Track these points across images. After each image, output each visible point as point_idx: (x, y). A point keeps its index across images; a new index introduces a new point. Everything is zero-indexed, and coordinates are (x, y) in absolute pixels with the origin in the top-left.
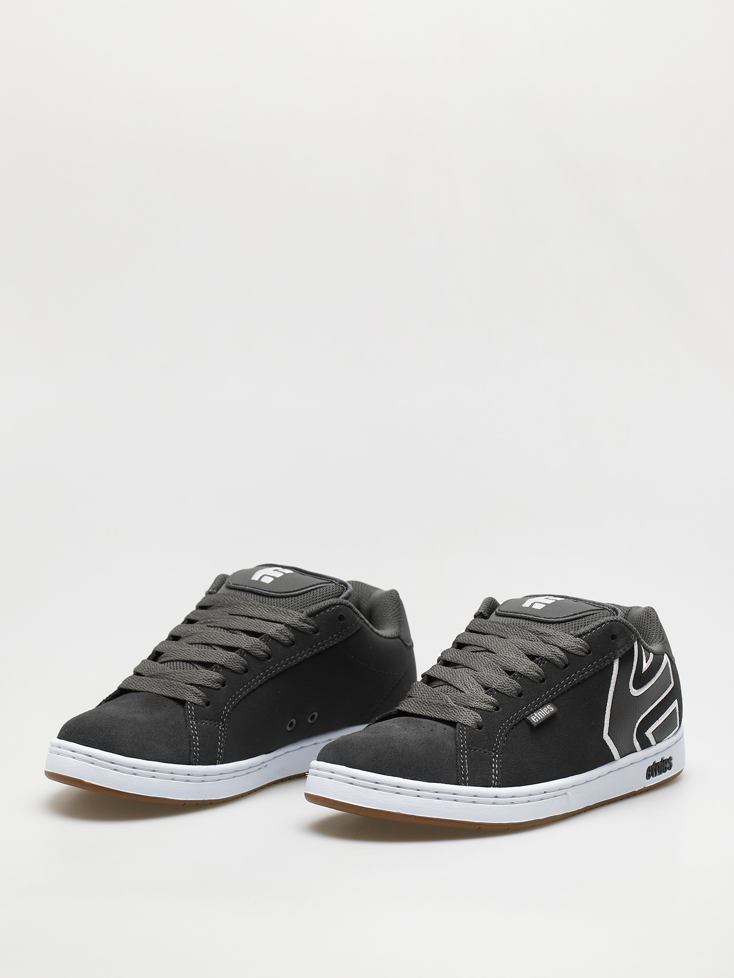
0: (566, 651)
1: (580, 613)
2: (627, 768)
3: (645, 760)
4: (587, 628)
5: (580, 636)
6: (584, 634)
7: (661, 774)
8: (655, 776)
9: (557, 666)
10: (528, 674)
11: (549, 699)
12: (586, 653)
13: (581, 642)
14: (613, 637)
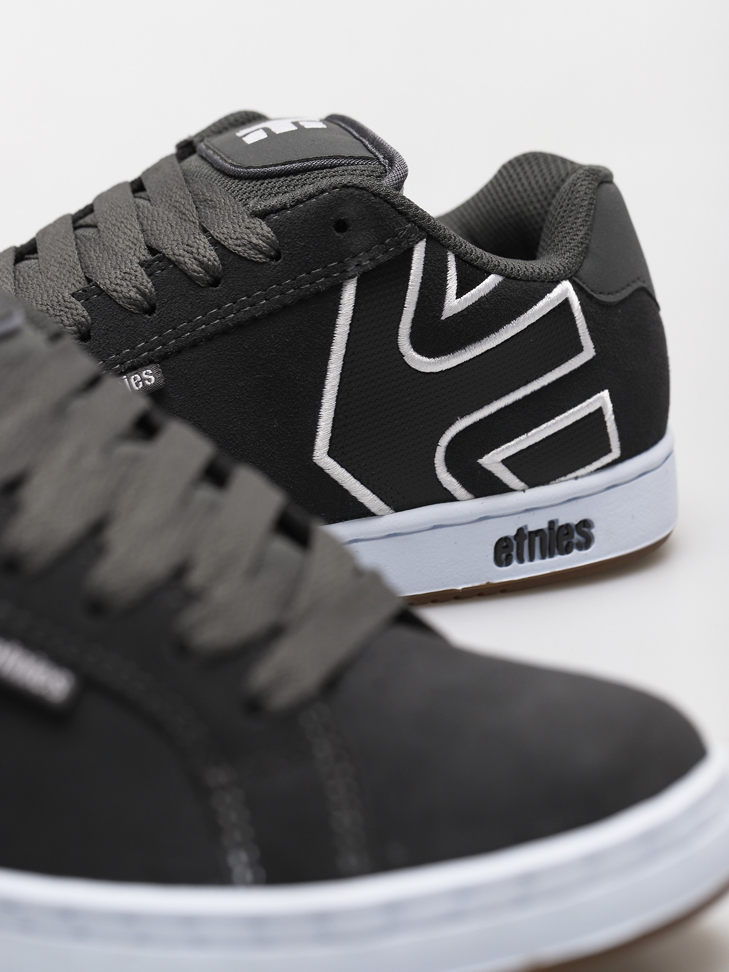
0: (224, 247)
1: (299, 161)
2: (415, 535)
3: (484, 522)
4: (286, 198)
5: (263, 215)
6: (275, 210)
7: (551, 555)
8: (532, 559)
9: (191, 279)
10: (115, 291)
11: (153, 356)
12: (267, 256)
13: (259, 230)
14: (341, 226)
